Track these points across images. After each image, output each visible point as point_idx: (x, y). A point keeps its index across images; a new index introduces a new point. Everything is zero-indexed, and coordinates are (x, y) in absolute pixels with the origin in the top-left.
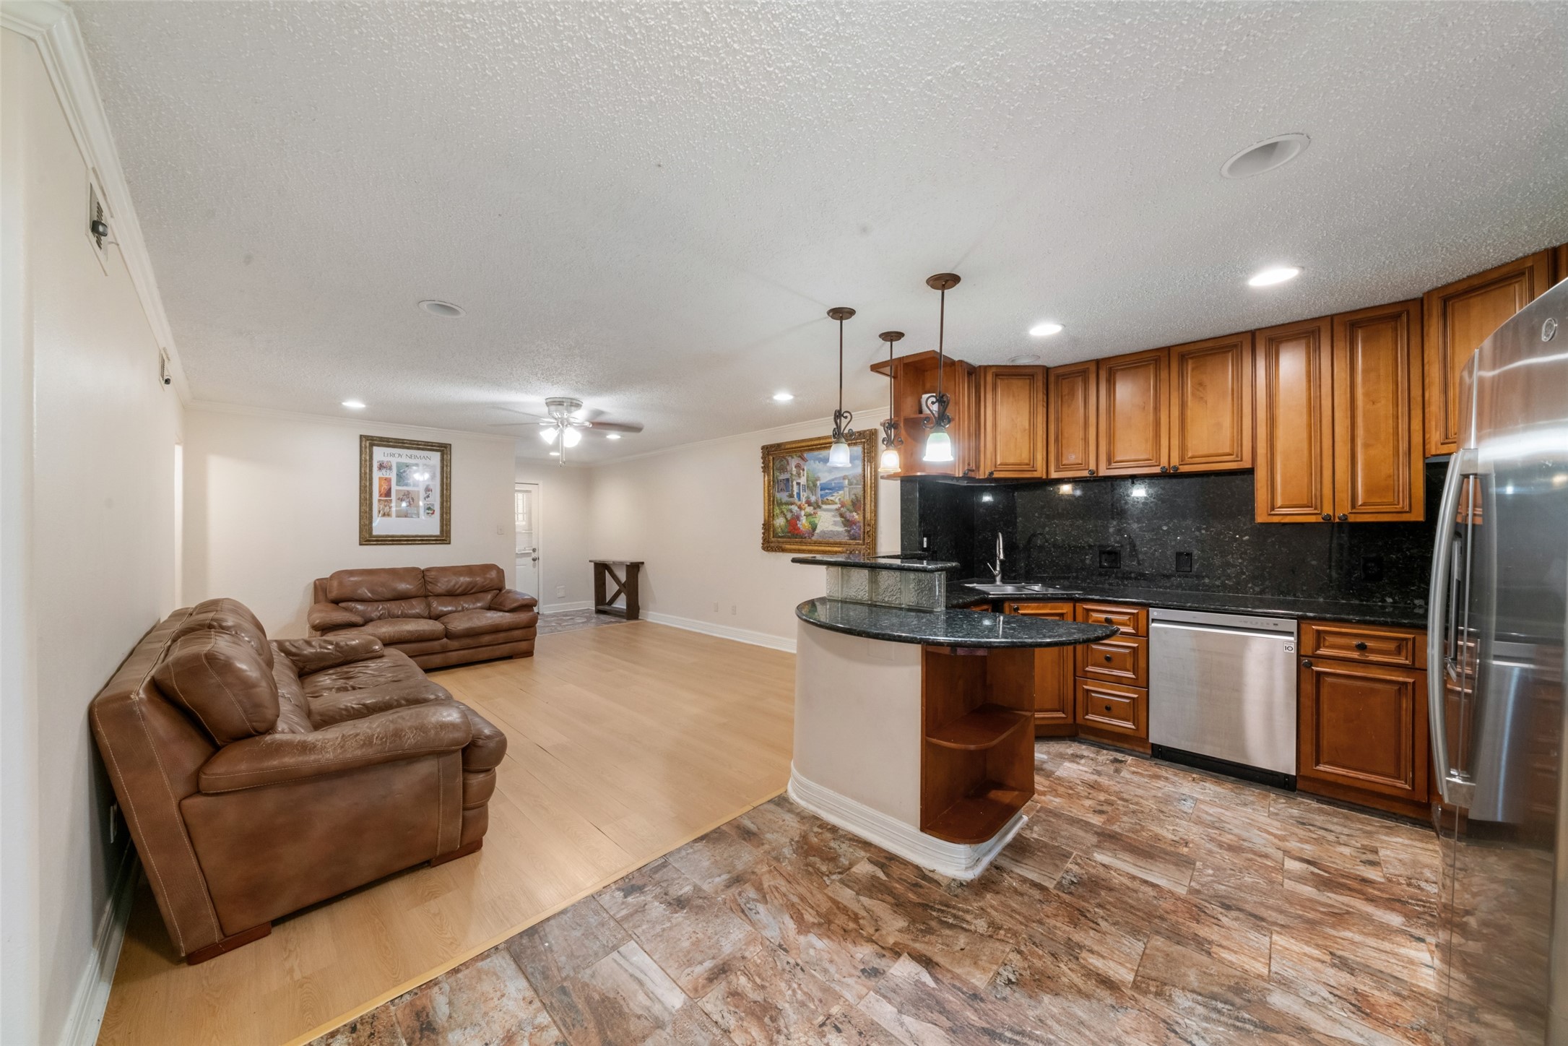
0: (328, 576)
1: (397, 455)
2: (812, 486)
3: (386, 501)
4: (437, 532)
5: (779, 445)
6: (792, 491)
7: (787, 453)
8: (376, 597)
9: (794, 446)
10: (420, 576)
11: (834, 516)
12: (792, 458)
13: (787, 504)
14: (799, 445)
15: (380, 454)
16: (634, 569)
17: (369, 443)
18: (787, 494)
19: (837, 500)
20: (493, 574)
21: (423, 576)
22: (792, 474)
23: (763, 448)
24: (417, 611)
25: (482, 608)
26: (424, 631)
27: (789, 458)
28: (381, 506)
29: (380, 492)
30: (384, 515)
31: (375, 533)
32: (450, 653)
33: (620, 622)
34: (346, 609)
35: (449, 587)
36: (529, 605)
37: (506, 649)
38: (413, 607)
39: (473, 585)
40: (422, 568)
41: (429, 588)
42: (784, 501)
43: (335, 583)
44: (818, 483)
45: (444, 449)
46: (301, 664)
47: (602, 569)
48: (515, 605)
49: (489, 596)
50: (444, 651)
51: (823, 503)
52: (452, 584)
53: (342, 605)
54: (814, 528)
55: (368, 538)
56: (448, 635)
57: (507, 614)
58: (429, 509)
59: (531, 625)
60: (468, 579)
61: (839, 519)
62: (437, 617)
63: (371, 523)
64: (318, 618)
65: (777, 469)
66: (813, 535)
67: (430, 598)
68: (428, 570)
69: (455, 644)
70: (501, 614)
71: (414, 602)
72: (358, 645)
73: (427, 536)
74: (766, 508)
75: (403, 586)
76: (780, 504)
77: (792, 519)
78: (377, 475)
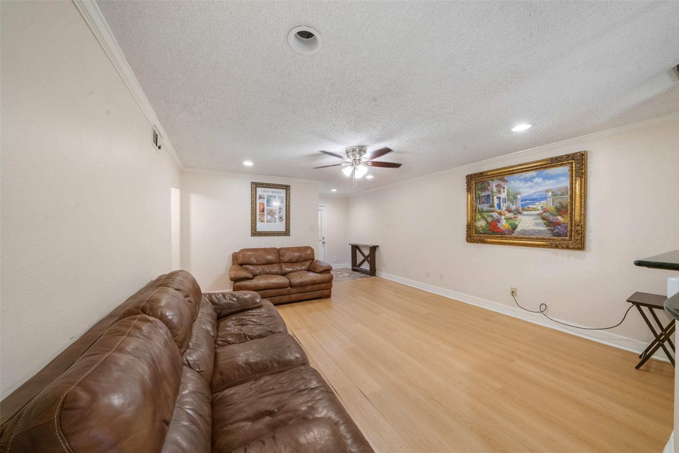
0: (238, 252)
1: (267, 192)
2: (512, 198)
3: (262, 214)
4: (284, 230)
5: (481, 174)
6: (493, 203)
7: (488, 178)
8: (258, 263)
9: (495, 172)
10: (277, 252)
11: (535, 219)
12: (493, 180)
13: (487, 212)
14: (500, 171)
15: (260, 191)
16: (373, 249)
17: (256, 185)
18: (488, 205)
19: (539, 207)
20: (309, 252)
21: (279, 252)
22: (492, 192)
23: (467, 176)
24: (276, 270)
25: (305, 270)
26: (280, 283)
27: (490, 182)
28: (260, 217)
29: (260, 210)
30: (261, 221)
31: (258, 230)
32: (292, 295)
33: (367, 277)
34: (246, 269)
35: (290, 258)
36: (328, 270)
37: (318, 293)
38: (274, 268)
39: (300, 257)
40: (278, 248)
41: (281, 258)
42: (484, 210)
43: (241, 255)
44: (519, 196)
45: (287, 188)
46: (219, 311)
47: (355, 248)
48: (322, 269)
49: (308, 263)
50: (289, 294)
51: (523, 210)
52: (291, 256)
53: (244, 266)
54: (514, 227)
55: (255, 233)
56: (291, 285)
57: (318, 274)
58: (281, 218)
59: (329, 281)
60: (298, 254)
61: (541, 221)
62: (284, 274)
63: (256, 225)
64: (234, 274)
65: (478, 189)
66: (513, 232)
67: (281, 264)
68: (281, 249)
69: (294, 290)
70: (315, 274)
71: (275, 265)
72: (249, 297)
73: (280, 232)
74: (469, 215)
75: (270, 257)
76: (481, 212)
77: (493, 221)
78: (258, 201)
